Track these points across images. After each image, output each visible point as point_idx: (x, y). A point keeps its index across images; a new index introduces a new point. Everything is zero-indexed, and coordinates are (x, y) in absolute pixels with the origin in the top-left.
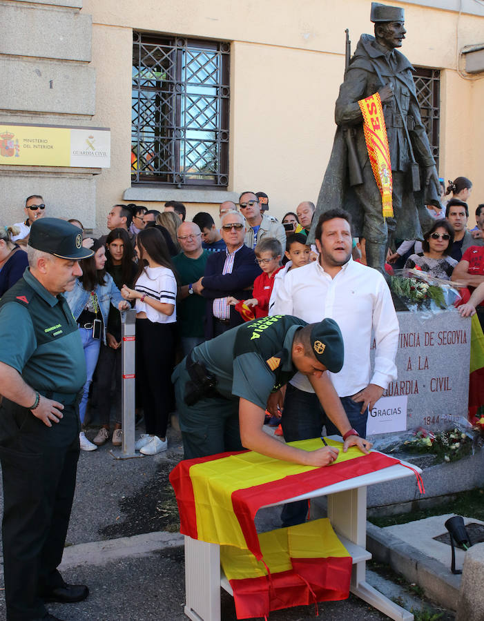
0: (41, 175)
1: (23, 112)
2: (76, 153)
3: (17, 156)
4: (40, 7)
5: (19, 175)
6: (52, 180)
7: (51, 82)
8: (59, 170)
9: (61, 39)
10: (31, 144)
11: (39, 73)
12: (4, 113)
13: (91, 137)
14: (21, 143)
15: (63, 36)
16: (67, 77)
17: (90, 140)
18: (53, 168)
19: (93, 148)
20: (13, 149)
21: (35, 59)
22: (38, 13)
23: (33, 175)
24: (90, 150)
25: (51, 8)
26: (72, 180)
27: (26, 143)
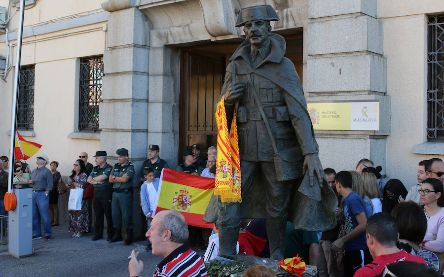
0: (335, 137)
1: (324, 93)
2: (354, 120)
3: (318, 124)
4: (335, 18)
5: (321, 136)
6: (341, 139)
7: (340, 70)
8: (345, 133)
9: (347, 38)
10: (327, 115)
11: (333, 65)
12: (314, 95)
13: (365, 108)
14: (320, 115)
15: (348, 35)
16: (350, 64)
17: (365, 110)
18: (342, 132)
19: (366, 116)
20: (316, 119)
21: (331, 55)
22: (332, 22)
23: (330, 137)
24: (364, 117)
25: (341, 17)
26: (354, 140)
27: (323, 115)
